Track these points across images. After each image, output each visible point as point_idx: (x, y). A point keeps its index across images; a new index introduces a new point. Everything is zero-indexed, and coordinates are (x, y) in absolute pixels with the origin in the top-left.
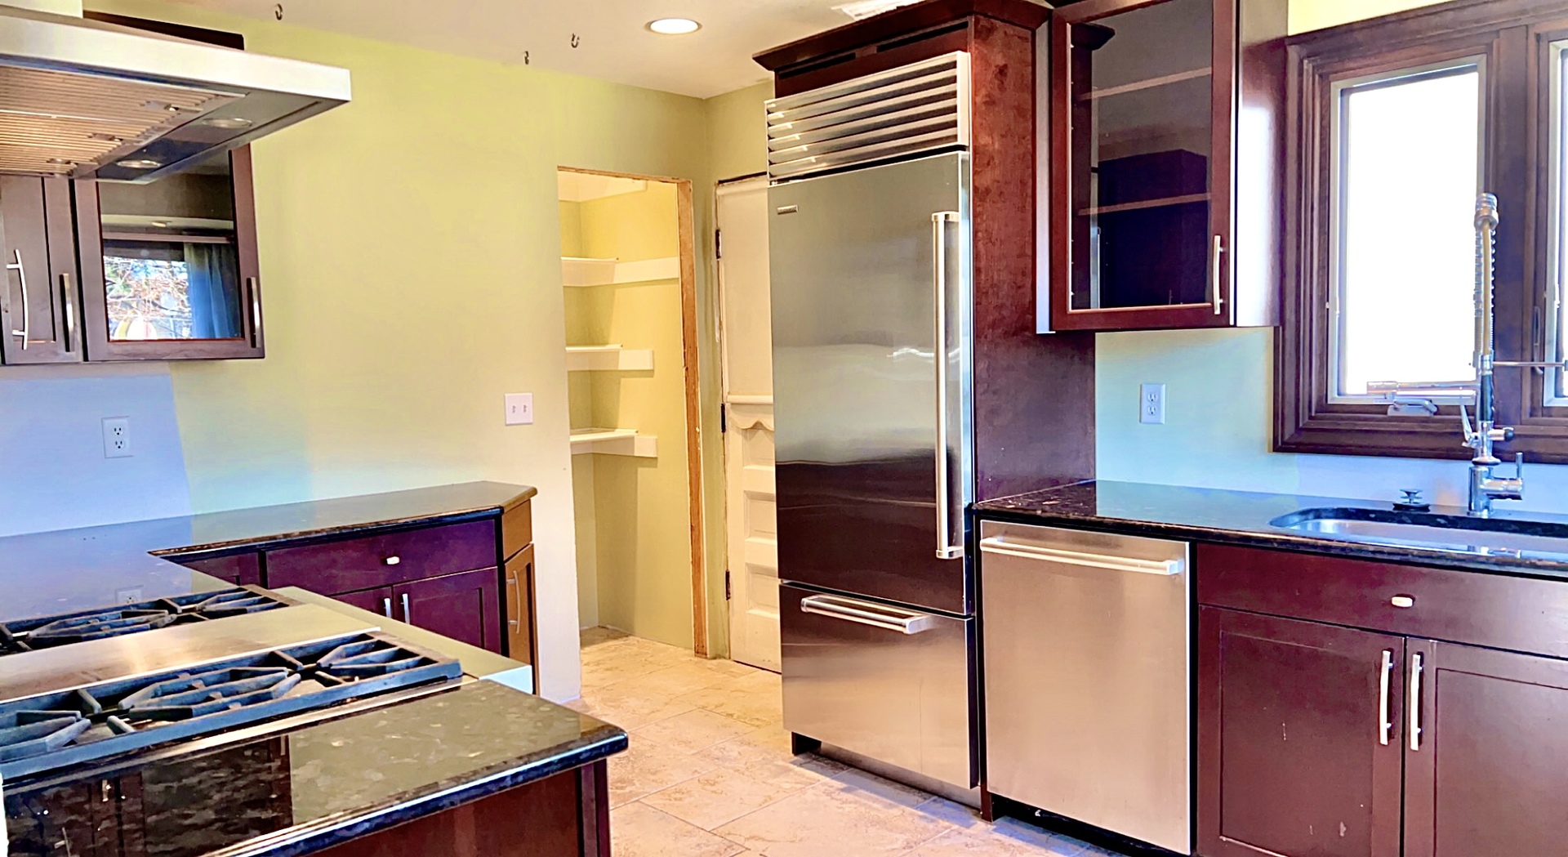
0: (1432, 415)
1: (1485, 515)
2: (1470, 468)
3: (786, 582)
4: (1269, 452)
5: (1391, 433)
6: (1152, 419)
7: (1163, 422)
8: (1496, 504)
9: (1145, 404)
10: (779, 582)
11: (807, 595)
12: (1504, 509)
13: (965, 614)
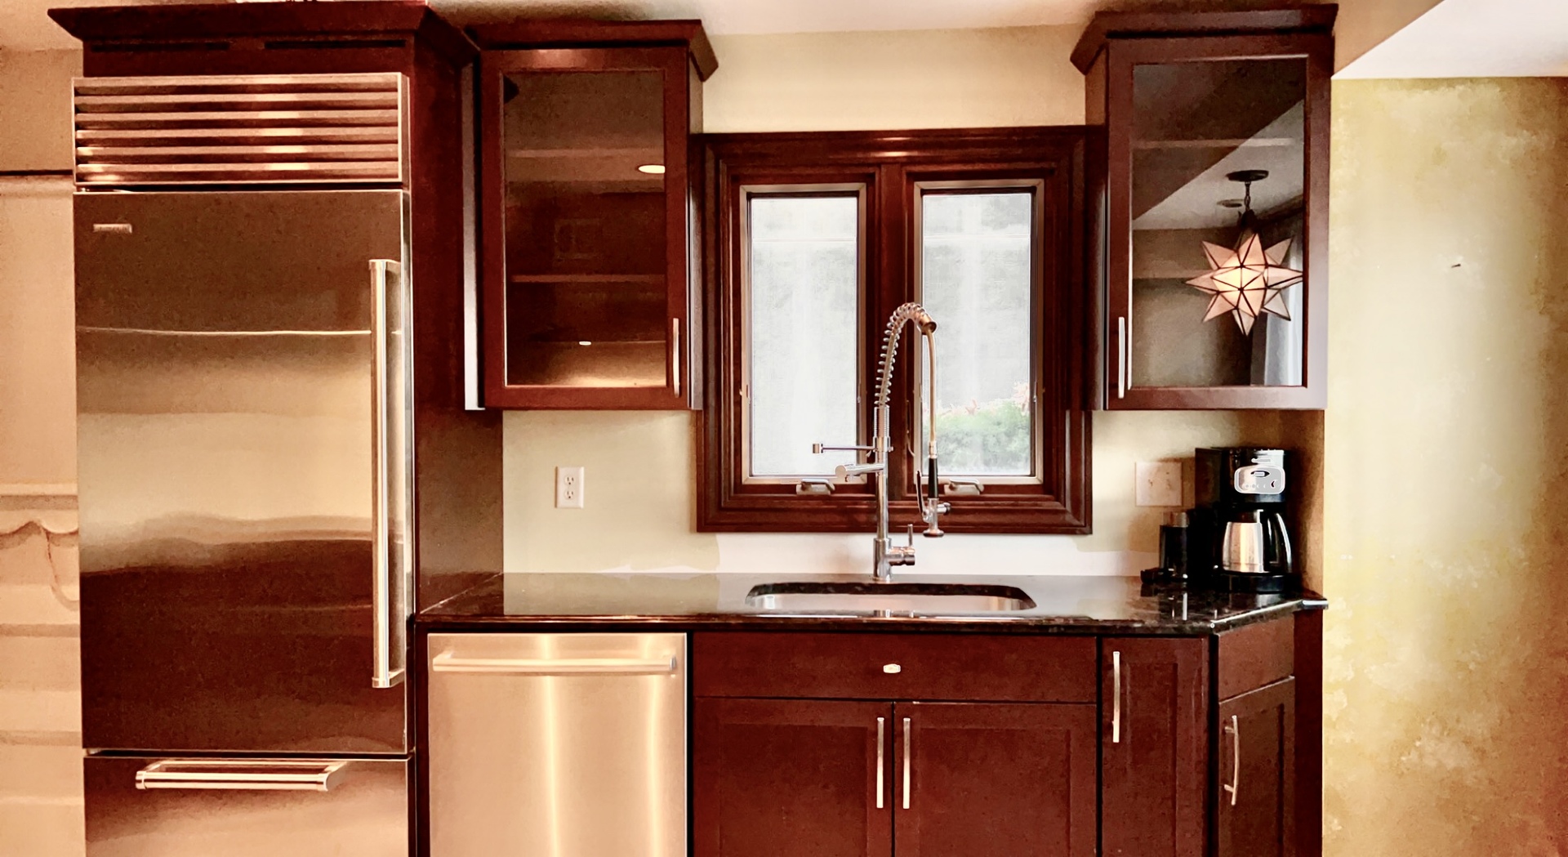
0: (829, 492)
1: (888, 581)
2: (875, 540)
3: (93, 751)
4: (691, 531)
5: (799, 510)
6: (570, 503)
7: (582, 505)
8: (895, 570)
9: (562, 488)
10: (83, 753)
11: (143, 766)
12: (902, 574)
13: (406, 752)
